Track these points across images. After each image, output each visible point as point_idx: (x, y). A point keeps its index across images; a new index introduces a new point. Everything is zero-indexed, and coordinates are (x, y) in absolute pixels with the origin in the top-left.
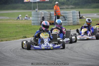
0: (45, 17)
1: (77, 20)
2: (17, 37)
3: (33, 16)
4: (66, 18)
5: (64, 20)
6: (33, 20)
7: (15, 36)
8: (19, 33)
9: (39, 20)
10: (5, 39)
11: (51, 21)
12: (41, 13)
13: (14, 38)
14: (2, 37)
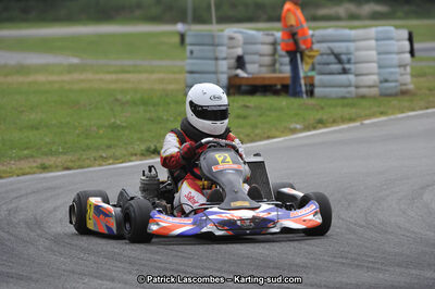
0: (247, 58)
1: (397, 70)
2: (118, 152)
3: (192, 52)
4: (349, 61)
5: (340, 74)
6: (191, 72)
7: (109, 147)
8: (127, 132)
9: (222, 73)
10: (59, 159)
11: (277, 74)
12: (231, 38)
13: (104, 155)
14: (45, 150)
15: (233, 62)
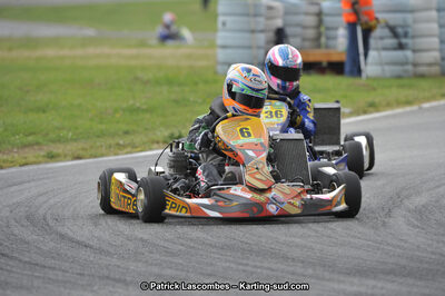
0: (289, 31)
2: (138, 139)
3: (224, 24)
4: (406, 35)
5: (395, 49)
6: (224, 47)
7: (126, 133)
8: (147, 116)
9: (259, 48)
10: (69, 147)
11: (323, 51)
12: (270, 8)
13: (121, 142)
14: (52, 136)
15: (271, 35)
